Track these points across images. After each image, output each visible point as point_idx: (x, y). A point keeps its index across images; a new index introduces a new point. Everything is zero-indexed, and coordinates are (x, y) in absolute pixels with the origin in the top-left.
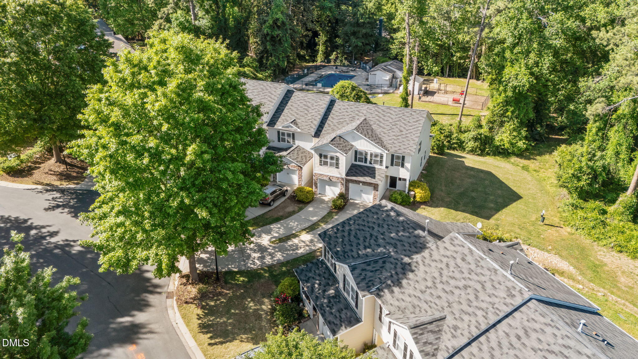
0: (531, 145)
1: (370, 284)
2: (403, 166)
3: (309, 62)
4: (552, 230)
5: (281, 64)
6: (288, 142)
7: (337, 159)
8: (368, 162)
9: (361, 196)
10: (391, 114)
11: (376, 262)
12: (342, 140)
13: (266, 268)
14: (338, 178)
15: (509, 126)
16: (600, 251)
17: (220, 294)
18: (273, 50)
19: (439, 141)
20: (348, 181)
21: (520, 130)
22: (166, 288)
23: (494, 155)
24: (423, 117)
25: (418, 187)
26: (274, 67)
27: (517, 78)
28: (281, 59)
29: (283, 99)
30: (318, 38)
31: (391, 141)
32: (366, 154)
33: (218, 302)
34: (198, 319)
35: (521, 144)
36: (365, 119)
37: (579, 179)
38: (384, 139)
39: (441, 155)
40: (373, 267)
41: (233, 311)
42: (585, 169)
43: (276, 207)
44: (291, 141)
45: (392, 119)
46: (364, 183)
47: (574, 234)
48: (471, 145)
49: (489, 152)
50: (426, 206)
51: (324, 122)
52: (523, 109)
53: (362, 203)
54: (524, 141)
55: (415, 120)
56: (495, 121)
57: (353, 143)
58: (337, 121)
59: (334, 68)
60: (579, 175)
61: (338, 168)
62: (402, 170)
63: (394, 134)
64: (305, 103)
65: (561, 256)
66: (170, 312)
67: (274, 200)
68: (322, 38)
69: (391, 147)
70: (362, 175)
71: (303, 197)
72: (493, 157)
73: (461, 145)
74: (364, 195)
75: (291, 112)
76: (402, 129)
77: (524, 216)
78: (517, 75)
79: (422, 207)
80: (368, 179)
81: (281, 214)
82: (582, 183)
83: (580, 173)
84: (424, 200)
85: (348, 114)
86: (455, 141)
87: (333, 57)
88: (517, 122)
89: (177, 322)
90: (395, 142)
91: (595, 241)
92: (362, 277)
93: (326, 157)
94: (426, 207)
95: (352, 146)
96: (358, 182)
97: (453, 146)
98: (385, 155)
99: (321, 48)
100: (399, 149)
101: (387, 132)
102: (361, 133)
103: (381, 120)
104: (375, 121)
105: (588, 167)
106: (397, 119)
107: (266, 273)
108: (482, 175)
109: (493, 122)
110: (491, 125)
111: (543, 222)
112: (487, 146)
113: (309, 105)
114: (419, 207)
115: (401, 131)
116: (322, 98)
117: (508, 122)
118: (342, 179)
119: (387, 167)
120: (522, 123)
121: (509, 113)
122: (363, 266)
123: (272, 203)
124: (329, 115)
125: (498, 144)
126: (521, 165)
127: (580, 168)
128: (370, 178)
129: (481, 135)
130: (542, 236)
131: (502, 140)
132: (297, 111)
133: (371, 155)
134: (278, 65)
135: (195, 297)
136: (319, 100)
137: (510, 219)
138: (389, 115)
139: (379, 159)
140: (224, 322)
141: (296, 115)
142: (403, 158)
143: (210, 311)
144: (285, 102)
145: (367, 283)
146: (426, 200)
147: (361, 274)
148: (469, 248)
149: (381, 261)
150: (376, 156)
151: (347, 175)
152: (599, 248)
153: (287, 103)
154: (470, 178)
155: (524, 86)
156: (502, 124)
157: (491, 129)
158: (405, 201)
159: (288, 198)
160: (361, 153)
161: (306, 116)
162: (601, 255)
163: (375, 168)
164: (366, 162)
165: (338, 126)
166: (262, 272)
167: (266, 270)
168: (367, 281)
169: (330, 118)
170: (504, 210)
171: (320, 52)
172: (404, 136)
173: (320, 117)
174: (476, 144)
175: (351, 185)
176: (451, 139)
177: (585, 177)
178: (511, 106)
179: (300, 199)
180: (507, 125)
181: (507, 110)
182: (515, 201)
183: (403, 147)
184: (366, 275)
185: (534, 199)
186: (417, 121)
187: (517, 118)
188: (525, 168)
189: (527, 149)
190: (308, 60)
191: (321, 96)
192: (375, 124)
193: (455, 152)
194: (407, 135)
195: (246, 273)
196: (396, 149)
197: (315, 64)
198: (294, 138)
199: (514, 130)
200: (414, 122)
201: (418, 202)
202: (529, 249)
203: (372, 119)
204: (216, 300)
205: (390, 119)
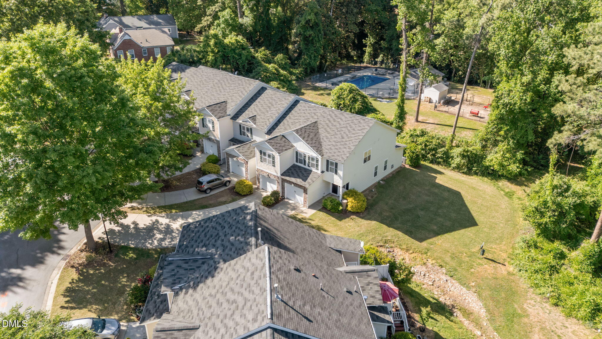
0: (526, 170)
1: (177, 281)
2: (336, 173)
3: (356, 63)
4: (489, 267)
5: (312, 62)
6: (248, 136)
7: (274, 158)
8: (307, 164)
9: (295, 197)
10: (341, 119)
11: (196, 261)
12: (284, 139)
13: (159, 250)
14: (275, 177)
15: (502, 146)
16: (532, 299)
17: (104, 265)
18: (306, 49)
19: (413, 153)
20: (283, 181)
21: (515, 152)
22: (68, 251)
23: (483, 175)
24: (368, 126)
25: (352, 196)
26: (306, 65)
27: (509, 95)
28: (313, 58)
29: (255, 95)
30: (365, 39)
31: (329, 147)
32: (305, 156)
33: (97, 272)
34: (70, 283)
35: (514, 168)
36: (316, 122)
37: (542, 215)
38: (324, 144)
39: (414, 167)
40: (191, 266)
41: (103, 282)
42: (550, 204)
43: (211, 195)
44: (249, 135)
45: (340, 124)
46: (296, 185)
47: (514, 275)
48: (457, 160)
49: (477, 171)
50: (358, 216)
51: (281, 120)
52: (521, 130)
53: (294, 204)
54: (518, 165)
55: (360, 128)
56: (489, 139)
57: (294, 144)
58: (293, 121)
59: (374, 70)
60: (543, 210)
61: (274, 166)
62: (336, 176)
63: (335, 139)
64: (271, 101)
65: (480, 295)
66: (55, 272)
67: (211, 189)
68: (370, 40)
69: (327, 152)
70: (296, 176)
71: (240, 189)
72: (481, 177)
73: (446, 160)
74: (297, 197)
75: (256, 108)
76: (345, 135)
77: (466, 245)
78: (510, 91)
79: (352, 217)
80: (299, 181)
81: (210, 202)
82: (545, 220)
83: (545, 208)
84: (355, 210)
85: (304, 115)
86: (440, 155)
87: (379, 59)
88: (513, 142)
89: (53, 282)
90: (333, 148)
91: (532, 287)
92: (173, 273)
93: (265, 154)
94: (357, 218)
95: (293, 146)
96: (290, 183)
97: (438, 160)
98: (320, 160)
99: (368, 50)
100: (333, 156)
101: (330, 137)
102: (300, 135)
103: (330, 124)
104: (324, 125)
105: (554, 203)
106: (344, 126)
107: (156, 254)
108: (446, 194)
109: (486, 140)
110: (484, 143)
111: (483, 255)
112: (475, 165)
113: (274, 103)
114: (348, 217)
115: (343, 138)
116: (287, 98)
117: (503, 142)
118: (278, 177)
119: (323, 172)
120: (519, 146)
121: (502, 133)
122: (180, 263)
123: (208, 191)
124: (288, 114)
125: (488, 164)
126: (507, 190)
127: (545, 203)
128: (301, 180)
129: (468, 151)
130: (472, 270)
131: (492, 160)
132: (261, 108)
133: (309, 158)
134: (309, 63)
135: (82, 264)
136: (283, 100)
137: (446, 245)
138: (339, 120)
139: (315, 163)
140: (89, 290)
141: (258, 111)
142: (336, 164)
143: (84, 278)
144: (254, 99)
145: (175, 280)
146: (359, 211)
147: (174, 270)
148: (264, 264)
149: (200, 262)
150: (313, 159)
151: (282, 175)
152: (533, 296)
153: (257, 99)
154: (429, 196)
155: (515, 104)
156: (496, 144)
157: (484, 147)
158: (335, 209)
159: (228, 189)
160: (301, 155)
161: (266, 113)
162: (530, 304)
163: (311, 171)
164: (305, 164)
165: (291, 125)
166: (154, 252)
167: (158, 251)
168: (175, 278)
169: (287, 118)
170: (445, 235)
171: (367, 54)
172: (343, 143)
173: (277, 115)
174: (463, 161)
175: (286, 184)
176: (437, 153)
177: (549, 214)
178: (506, 125)
179: (238, 191)
180: (501, 145)
181: (500, 129)
182: (465, 227)
183: (337, 154)
184: (178, 272)
185: (491, 228)
186: (361, 129)
187: (513, 138)
188: (510, 195)
189: (520, 174)
190: (356, 60)
191: (287, 95)
192: (322, 128)
193: (435, 167)
194: (346, 143)
195: (139, 251)
196: (330, 155)
197: (362, 65)
198: (251, 133)
199: (508, 151)
200: (359, 130)
201: (350, 211)
202: (449, 281)
203: (322, 122)
204: (98, 269)
205: (338, 125)
